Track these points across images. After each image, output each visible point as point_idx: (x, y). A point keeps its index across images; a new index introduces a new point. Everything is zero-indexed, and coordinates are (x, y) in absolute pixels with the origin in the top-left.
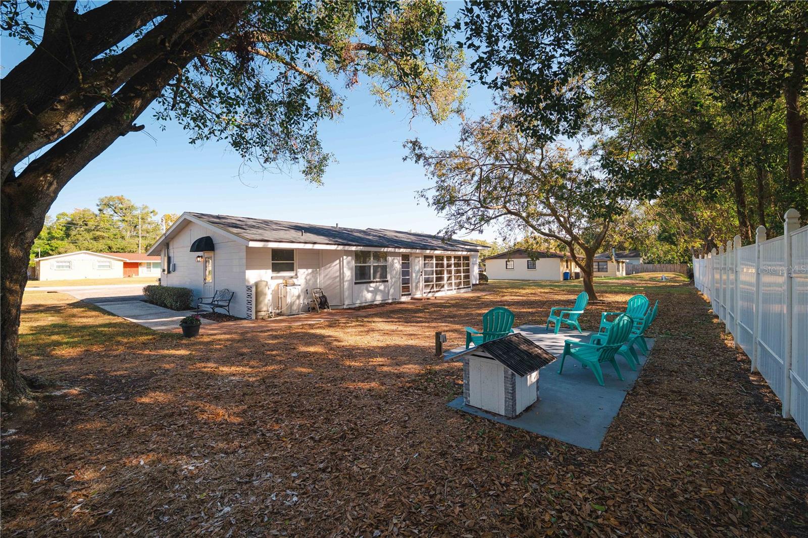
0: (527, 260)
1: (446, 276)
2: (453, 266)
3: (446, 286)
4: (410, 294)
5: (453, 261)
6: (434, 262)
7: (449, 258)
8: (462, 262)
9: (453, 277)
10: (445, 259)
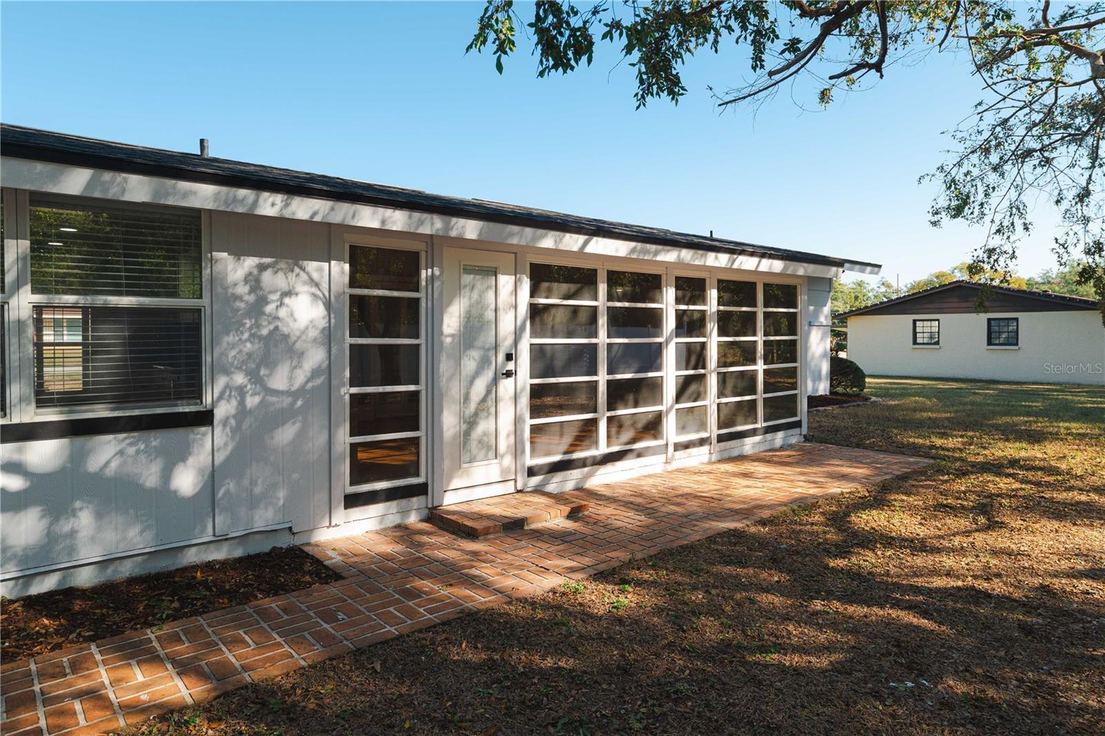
0: (984, 317)
1: (670, 373)
2: (712, 327)
3: (670, 425)
4: (422, 490)
5: (712, 303)
6: (601, 300)
7: (691, 288)
8: (760, 310)
9: (713, 382)
10: (670, 294)
